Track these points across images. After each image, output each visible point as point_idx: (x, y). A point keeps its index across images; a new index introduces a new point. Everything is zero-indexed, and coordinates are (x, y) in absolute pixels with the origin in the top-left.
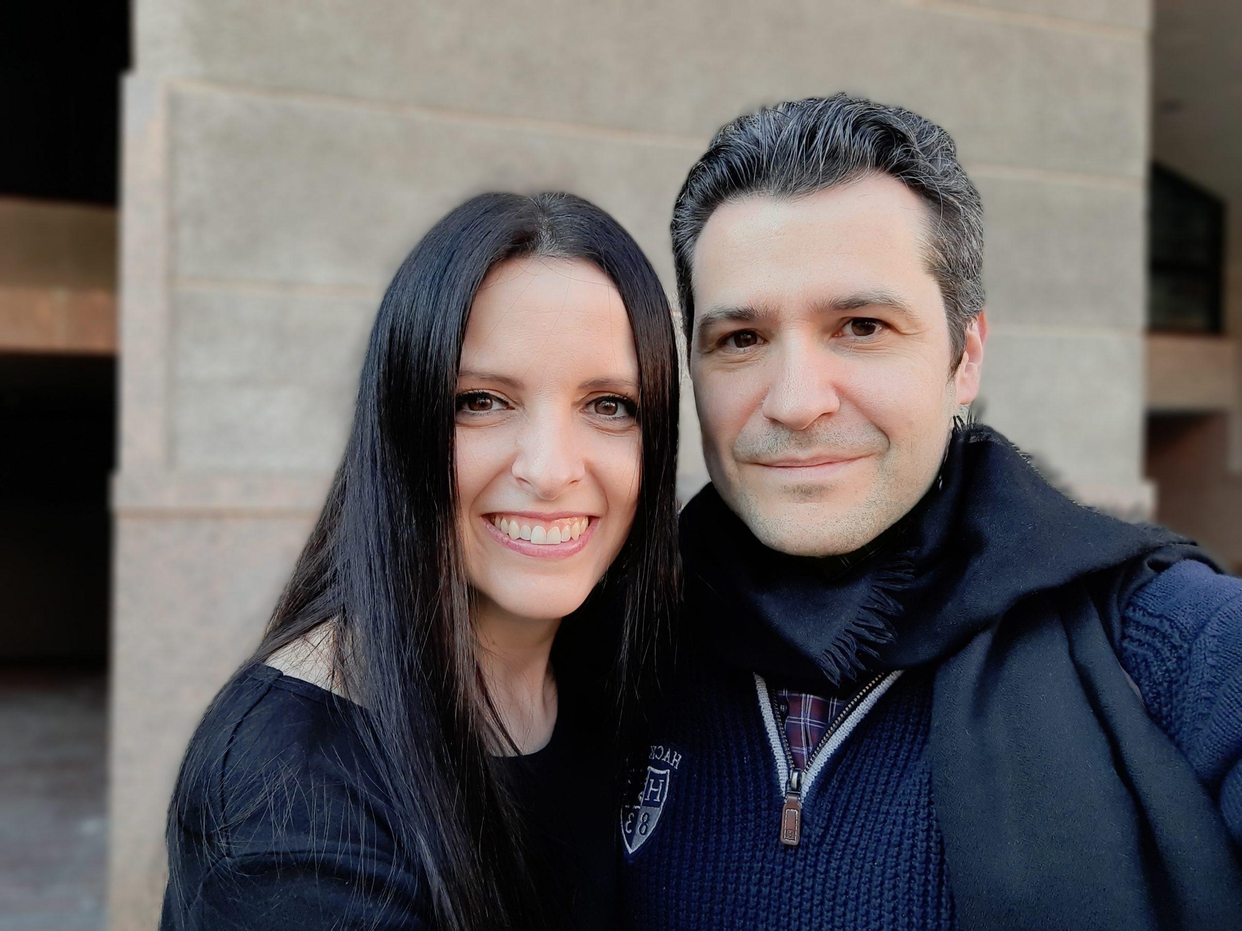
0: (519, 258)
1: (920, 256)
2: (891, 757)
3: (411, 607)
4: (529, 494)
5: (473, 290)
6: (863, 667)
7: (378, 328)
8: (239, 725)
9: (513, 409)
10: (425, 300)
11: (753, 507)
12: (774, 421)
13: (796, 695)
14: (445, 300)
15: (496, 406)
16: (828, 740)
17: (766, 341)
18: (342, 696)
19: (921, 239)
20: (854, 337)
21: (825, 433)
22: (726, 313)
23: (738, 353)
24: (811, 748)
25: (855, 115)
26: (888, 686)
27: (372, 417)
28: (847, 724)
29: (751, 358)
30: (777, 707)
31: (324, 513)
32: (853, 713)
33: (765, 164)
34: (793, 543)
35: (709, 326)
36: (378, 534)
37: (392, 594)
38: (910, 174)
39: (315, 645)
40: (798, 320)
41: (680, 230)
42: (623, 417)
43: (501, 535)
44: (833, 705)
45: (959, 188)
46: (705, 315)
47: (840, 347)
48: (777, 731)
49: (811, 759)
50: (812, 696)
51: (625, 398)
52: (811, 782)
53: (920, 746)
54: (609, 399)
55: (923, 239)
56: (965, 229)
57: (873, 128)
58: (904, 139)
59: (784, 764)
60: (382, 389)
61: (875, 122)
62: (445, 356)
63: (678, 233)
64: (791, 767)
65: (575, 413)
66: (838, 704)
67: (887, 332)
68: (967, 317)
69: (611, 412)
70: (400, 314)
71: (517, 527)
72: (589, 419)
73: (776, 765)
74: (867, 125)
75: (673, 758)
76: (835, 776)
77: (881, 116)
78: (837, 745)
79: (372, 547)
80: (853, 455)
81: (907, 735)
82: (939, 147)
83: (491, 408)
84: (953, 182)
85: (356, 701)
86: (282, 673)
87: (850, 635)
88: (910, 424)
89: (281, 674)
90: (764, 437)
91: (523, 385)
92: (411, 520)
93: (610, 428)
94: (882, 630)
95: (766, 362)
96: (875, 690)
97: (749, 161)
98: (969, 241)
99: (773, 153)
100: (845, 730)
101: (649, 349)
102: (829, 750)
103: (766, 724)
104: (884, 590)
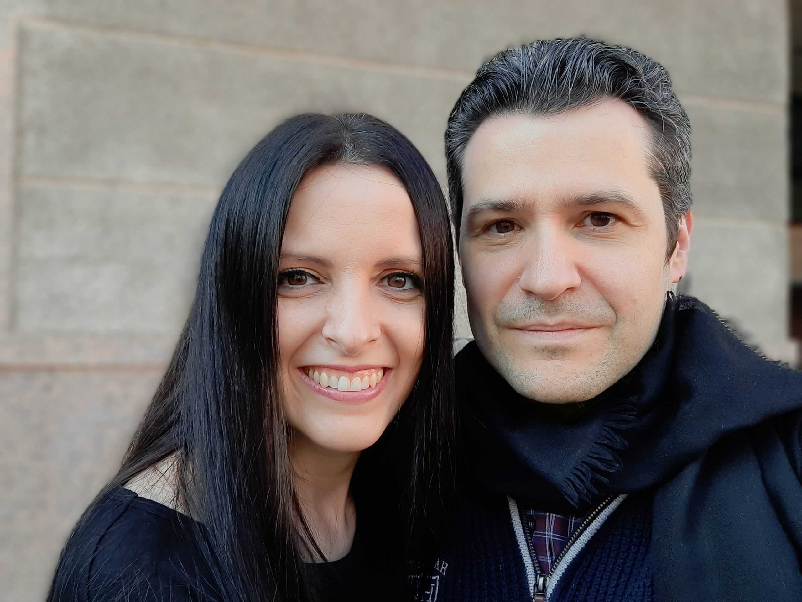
0: (328, 165)
1: (646, 164)
2: (619, 565)
3: (240, 442)
4: (336, 351)
5: (292, 189)
6: (596, 492)
7: (216, 221)
8: (103, 536)
9: (324, 283)
10: (254, 198)
11: (510, 364)
12: (529, 293)
13: (543, 514)
14: (270, 197)
15: (310, 281)
16: (568, 550)
17: (521, 228)
18: (185, 514)
19: (647, 151)
20: (593, 227)
21: (569, 304)
22: (491, 205)
23: (500, 237)
24: (554, 557)
25: (596, 52)
26: (616, 506)
27: (210, 290)
28: (583, 538)
29: (510, 241)
30: (526, 524)
31: (171, 368)
32: (588, 529)
33: (525, 88)
34: (542, 393)
35: (477, 215)
36: (215, 385)
37: (225, 434)
38: (637, 99)
39: (163, 472)
40: (549, 212)
41: (452, 138)
42: (411, 289)
43: (313, 384)
44: (571, 522)
45: (674, 112)
46: (473, 206)
47: (581, 235)
48: (526, 543)
49: (554, 566)
50: (554, 515)
51: (412, 274)
52: (554, 585)
53: (643, 556)
54: (399, 275)
55: (648, 151)
56: (679, 144)
57: (610, 62)
58: (634, 72)
59: (532, 570)
60: (219, 268)
61: (612, 59)
62: (269, 241)
63: (450, 141)
64: (538, 573)
65: (372, 286)
66: (575, 521)
67: (620, 225)
68: (678, 214)
69: (401, 285)
70: (234, 210)
71: (327, 377)
72: (383, 291)
73: (526, 571)
74: (605, 60)
75: (441, 566)
76: (574, 581)
77: (616, 53)
78: (575, 555)
79: (209, 395)
80: (589, 324)
81: (632, 547)
82: (660, 79)
83: (305, 283)
84: (670, 107)
85: (196, 518)
86: (138, 495)
87: (585, 466)
88: (634, 301)
89: (135, 496)
90: (520, 305)
91: (331, 264)
92: (241, 374)
93: (400, 298)
94: (611, 461)
95: (523, 246)
96: (605, 510)
97: (512, 86)
98: (682, 153)
99: (531, 81)
100: (582, 543)
101: (431, 236)
102: (568, 559)
103: (518, 538)
104: (613, 429)
